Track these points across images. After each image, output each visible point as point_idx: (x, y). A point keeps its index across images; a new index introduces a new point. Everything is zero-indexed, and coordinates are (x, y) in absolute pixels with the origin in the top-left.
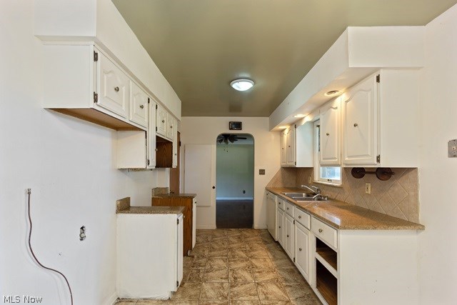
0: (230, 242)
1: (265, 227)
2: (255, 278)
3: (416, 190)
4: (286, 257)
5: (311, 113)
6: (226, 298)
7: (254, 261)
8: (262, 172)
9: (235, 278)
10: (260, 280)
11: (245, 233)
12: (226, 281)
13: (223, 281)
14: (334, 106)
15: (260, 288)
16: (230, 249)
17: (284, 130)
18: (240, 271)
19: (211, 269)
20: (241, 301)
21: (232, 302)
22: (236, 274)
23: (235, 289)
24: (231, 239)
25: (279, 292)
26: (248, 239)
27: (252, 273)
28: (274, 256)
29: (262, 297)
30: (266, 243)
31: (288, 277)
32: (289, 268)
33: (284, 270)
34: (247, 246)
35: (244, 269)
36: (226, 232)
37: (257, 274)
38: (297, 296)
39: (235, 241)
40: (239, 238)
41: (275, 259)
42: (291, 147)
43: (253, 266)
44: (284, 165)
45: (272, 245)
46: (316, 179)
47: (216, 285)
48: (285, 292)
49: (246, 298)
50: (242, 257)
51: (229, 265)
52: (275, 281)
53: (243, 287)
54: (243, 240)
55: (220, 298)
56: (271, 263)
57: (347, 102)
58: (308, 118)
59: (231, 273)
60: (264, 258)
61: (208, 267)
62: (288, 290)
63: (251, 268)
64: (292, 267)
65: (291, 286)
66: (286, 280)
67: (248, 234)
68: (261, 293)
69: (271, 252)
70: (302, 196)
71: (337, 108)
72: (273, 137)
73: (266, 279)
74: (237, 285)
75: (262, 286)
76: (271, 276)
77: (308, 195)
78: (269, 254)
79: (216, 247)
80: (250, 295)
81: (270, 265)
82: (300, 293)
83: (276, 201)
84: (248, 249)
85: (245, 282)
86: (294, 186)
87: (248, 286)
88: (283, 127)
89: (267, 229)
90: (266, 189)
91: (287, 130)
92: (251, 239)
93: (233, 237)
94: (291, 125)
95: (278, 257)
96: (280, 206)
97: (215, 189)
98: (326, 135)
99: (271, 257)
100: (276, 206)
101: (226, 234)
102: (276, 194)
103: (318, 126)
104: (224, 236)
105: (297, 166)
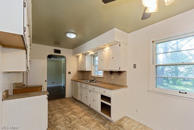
0: (58, 106)
1: (71, 96)
2: (78, 116)
3: (126, 77)
5: (93, 51)
6: (71, 127)
7: (73, 110)
8: (69, 73)
9: (70, 119)
10: (80, 116)
12: (66, 121)
13: (65, 122)
14: (104, 51)
15: (82, 119)
16: (60, 108)
17: (79, 56)
18: (70, 116)
19: (56, 119)
20: (77, 126)
21: (74, 128)
22: (69, 117)
23: (72, 123)
24: (58, 104)
25: (89, 118)
26: (66, 102)
27: (75, 115)
28: (80, 106)
29: (84, 122)
30: (74, 102)
31: (89, 112)
33: (86, 110)
34: (67, 105)
35: (71, 114)
36: (53, 102)
37: (78, 114)
38: (95, 117)
39: (60, 104)
40: (62, 103)
41: (81, 107)
42: (83, 63)
43: (75, 112)
44: (79, 70)
45: (77, 102)
46: (92, 75)
47: (63, 124)
48: (90, 117)
49: (78, 124)
50: (68, 110)
51: (64, 115)
52: (85, 115)
53: (75, 121)
54: (64, 103)
55: (68, 129)
56: (81, 109)
57: (109, 50)
58: (92, 53)
59: (67, 118)
60: (77, 108)
61: (54, 119)
62: (91, 116)
63: (74, 113)
65: (91, 115)
66: (89, 113)
68: (83, 121)
70: (88, 81)
72: (74, 58)
73: (82, 115)
74: (72, 121)
75: (82, 118)
76: (83, 114)
77: (90, 81)
78: (78, 106)
79: (52, 109)
80: (79, 122)
81: (81, 110)
82: (95, 116)
83: (79, 84)
84: (68, 106)
85: (75, 119)
87: (76, 120)
88: (78, 55)
89: (73, 97)
90: (71, 80)
91: (81, 56)
92: (67, 102)
93: (58, 103)
94: (83, 54)
95: (82, 106)
96: (82, 86)
97: (46, 82)
98: (101, 60)
99: (79, 107)
100: (79, 86)
101: (54, 103)
102: (79, 82)
103: (94, 56)
104: (53, 103)
105: (86, 70)
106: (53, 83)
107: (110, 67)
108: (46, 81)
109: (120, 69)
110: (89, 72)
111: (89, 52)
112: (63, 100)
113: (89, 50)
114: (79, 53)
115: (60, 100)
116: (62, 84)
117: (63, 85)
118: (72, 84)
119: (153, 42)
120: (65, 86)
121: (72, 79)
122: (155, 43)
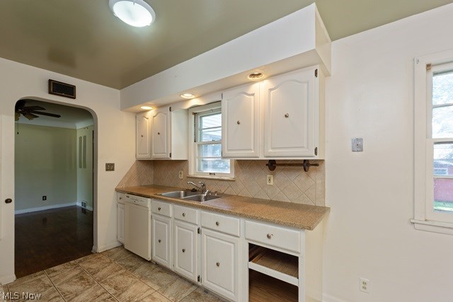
1: (116, 244)
3: (322, 179)
4: (174, 277)
8: (110, 167)
11: (86, 265)
14: (250, 92)
17: (145, 111)
24: (66, 288)
26: (100, 274)
28: (159, 285)
30: (132, 269)
32: (189, 292)
34: (107, 287)
36: (44, 277)
40: (82, 279)
41: (163, 288)
42: (161, 133)
44: (146, 156)
45: (143, 268)
46: (192, 173)
54: (91, 279)
57: (271, 90)
64: (193, 288)
67: (94, 266)
69: (151, 280)
71: (253, 95)
77: (185, 195)
78: (149, 283)
83: (149, 206)
84: (112, 291)
86: (151, 183)
88: (144, 108)
89: (122, 246)
90: (117, 190)
91: (151, 112)
92: (104, 271)
93: (68, 282)
94: (160, 107)
95: (164, 283)
96: (161, 212)
97: (12, 204)
98: (235, 124)
99: (156, 288)
100: (150, 212)
101: (47, 282)
102: (149, 197)
103: (195, 114)
104: (46, 287)
105: (173, 158)
106: (45, 198)
107: (272, 148)
108: (8, 201)
109: (316, 154)
110: (181, 163)
111: (186, 96)
112: (87, 264)
113: (189, 91)
114: (144, 103)
115: (76, 266)
116: (76, 200)
117: (79, 204)
118: (120, 202)
119: (429, 66)
120: (89, 208)
121: (120, 187)
122: (434, 69)
